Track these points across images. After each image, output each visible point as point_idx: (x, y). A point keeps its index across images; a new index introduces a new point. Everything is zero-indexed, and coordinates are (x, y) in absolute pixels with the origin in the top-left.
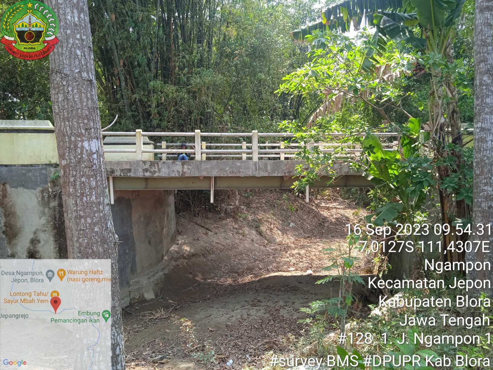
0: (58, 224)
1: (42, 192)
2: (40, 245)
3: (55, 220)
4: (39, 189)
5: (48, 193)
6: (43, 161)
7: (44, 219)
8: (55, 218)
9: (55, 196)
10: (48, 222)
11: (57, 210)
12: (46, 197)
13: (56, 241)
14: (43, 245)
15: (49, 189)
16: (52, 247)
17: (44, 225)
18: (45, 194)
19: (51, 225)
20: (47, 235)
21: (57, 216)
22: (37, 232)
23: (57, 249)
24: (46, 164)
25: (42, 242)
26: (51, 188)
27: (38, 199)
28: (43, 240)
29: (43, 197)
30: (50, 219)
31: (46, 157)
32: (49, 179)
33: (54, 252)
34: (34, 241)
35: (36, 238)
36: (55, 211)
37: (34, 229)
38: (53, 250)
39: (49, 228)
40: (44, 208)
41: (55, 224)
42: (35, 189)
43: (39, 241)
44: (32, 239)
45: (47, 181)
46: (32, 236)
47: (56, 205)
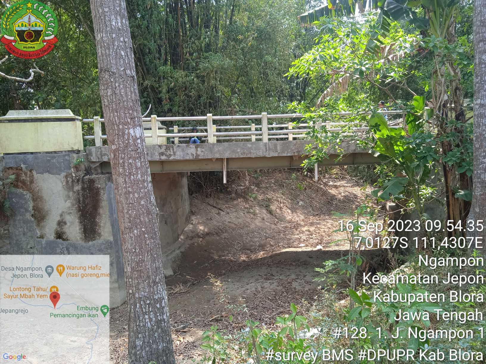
0: (82, 206)
1: (66, 177)
2: (66, 226)
3: (80, 203)
4: (64, 174)
5: (72, 178)
6: (66, 148)
7: (69, 202)
8: (79, 201)
9: (78, 181)
10: (73, 205)
11: (81, 194)
12: (70, 181)
13: (81, 222)
14: (70, 226)
15: (73, 174)
16: (78, 228)
17: (69, 208)
18: (69, 179)
19: (76, 208)
20: (73, 217)
21: (81, 199)
22: (63, 215)
23: (83, 230)
24: (69, 151)
25: (68, 224)
26: (74, 173)
27: (62, 183)
28: (69, 222)
29: (67, 182)
30: (74, 202)
31: (68, 144)
32: (72, 165)
33: (79, 233)
34: (61, 223)
35: (62, 220)
36: (78, 194)
37: (60, 212)
38: (78, 231)
39: (74, 210)
40: (69, 192)
41: (79, 207)
42: (60, 175)
43: (65, 223)
44: (59, 221)
45: (70, 167)
46: (58, 218)
47: (80, 189)
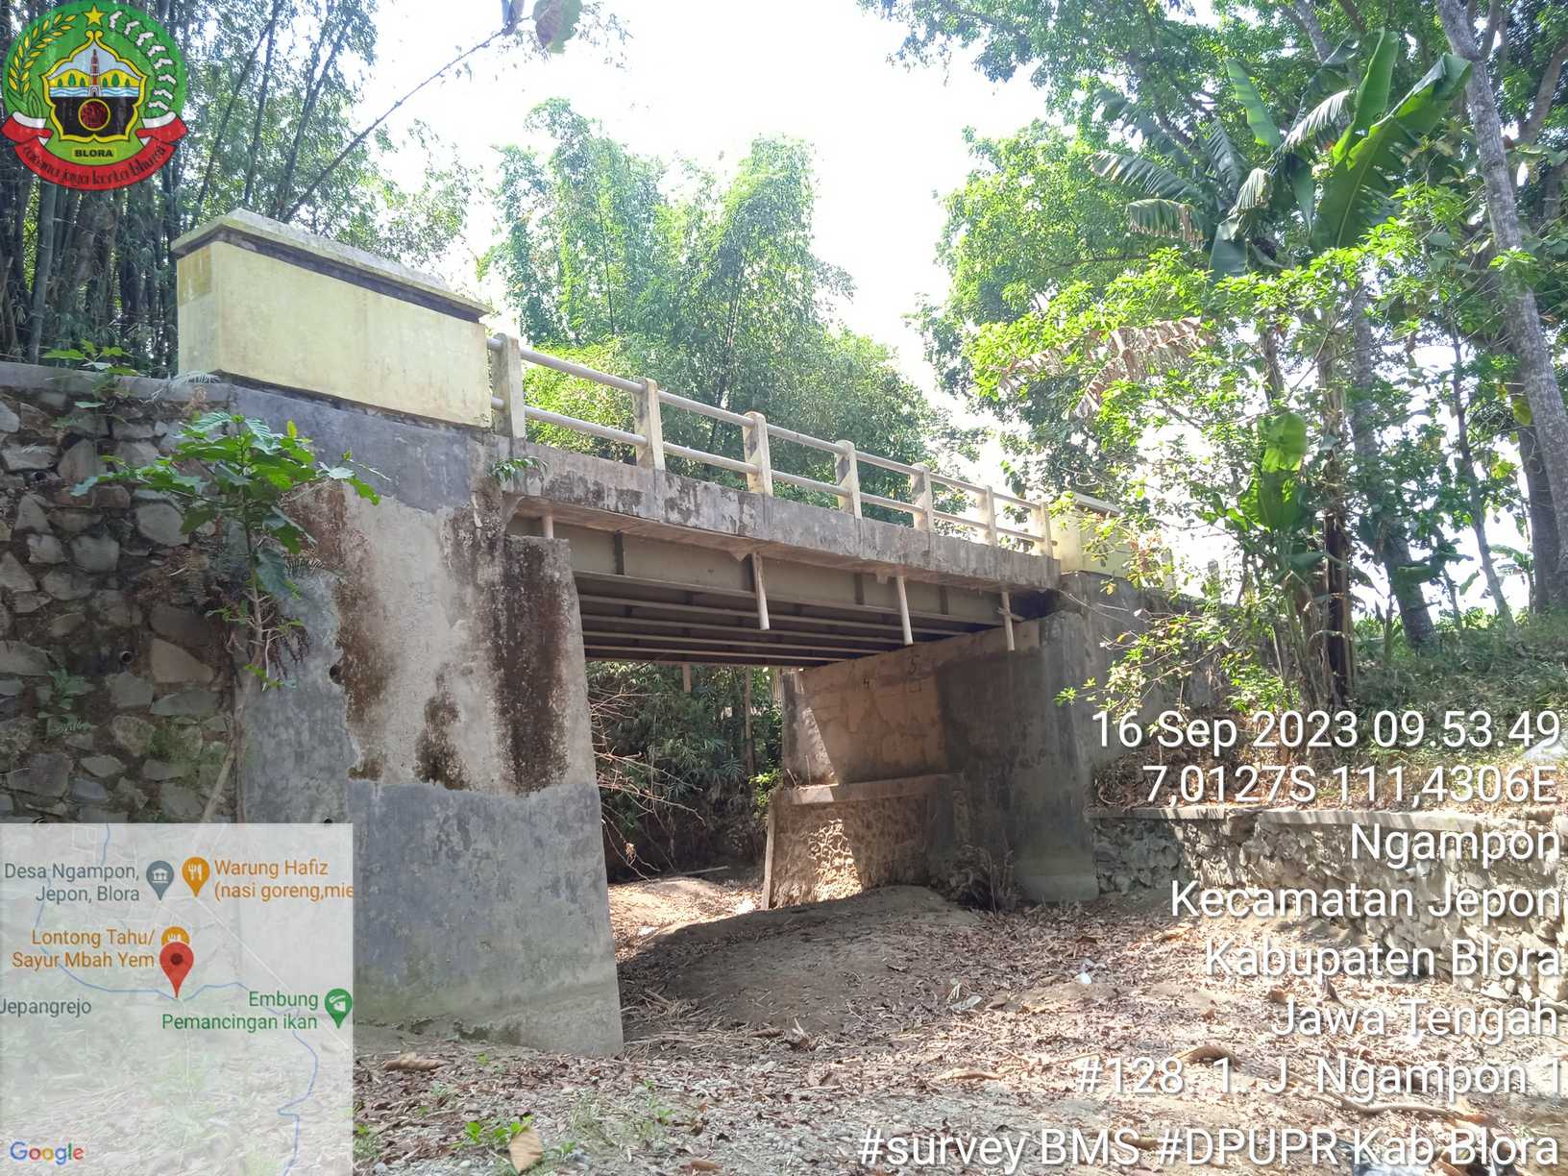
0: (508, 647)
1: (455, 523)
2: (458, 724)
3: (497, 635)
4: (446, 511)
5: (473, 533)
6: (456, 411)
7: (462, 626)
8: (497, 626)
9: (492, 546)
10: (477, 640)
11: (501, 597)
12: (468, 543)
13: (503, 712)
14: (468, 727)
15: (475, 515)
16: (493, 735)
17: (464, 649)
18: (462, 534)
19: (487, 650)
20: (477, 690)
21: (503, 619)
22: (446, 677)
23: (509, 741)
24: (458, 427)
25: (463, 716)
26: (479, 513)
27: (442, 548)
28: (466, 707)
29: (458, 544)
30: (480, 628)
31: (464, 402)
32: (473, 483)
33: (498, 755)
34: (440, 712)
35: (444, 695)
36: (493, 599)
37: (435, 664)
38: (496, 748)
39: (481, 662)
40: (462, 584)
41: (497, 648)
42: (433, 512)
43: (453, 713)
44: (432, 701)
45: (467, 487)
46: (429, 690)
47: (497, 579)
